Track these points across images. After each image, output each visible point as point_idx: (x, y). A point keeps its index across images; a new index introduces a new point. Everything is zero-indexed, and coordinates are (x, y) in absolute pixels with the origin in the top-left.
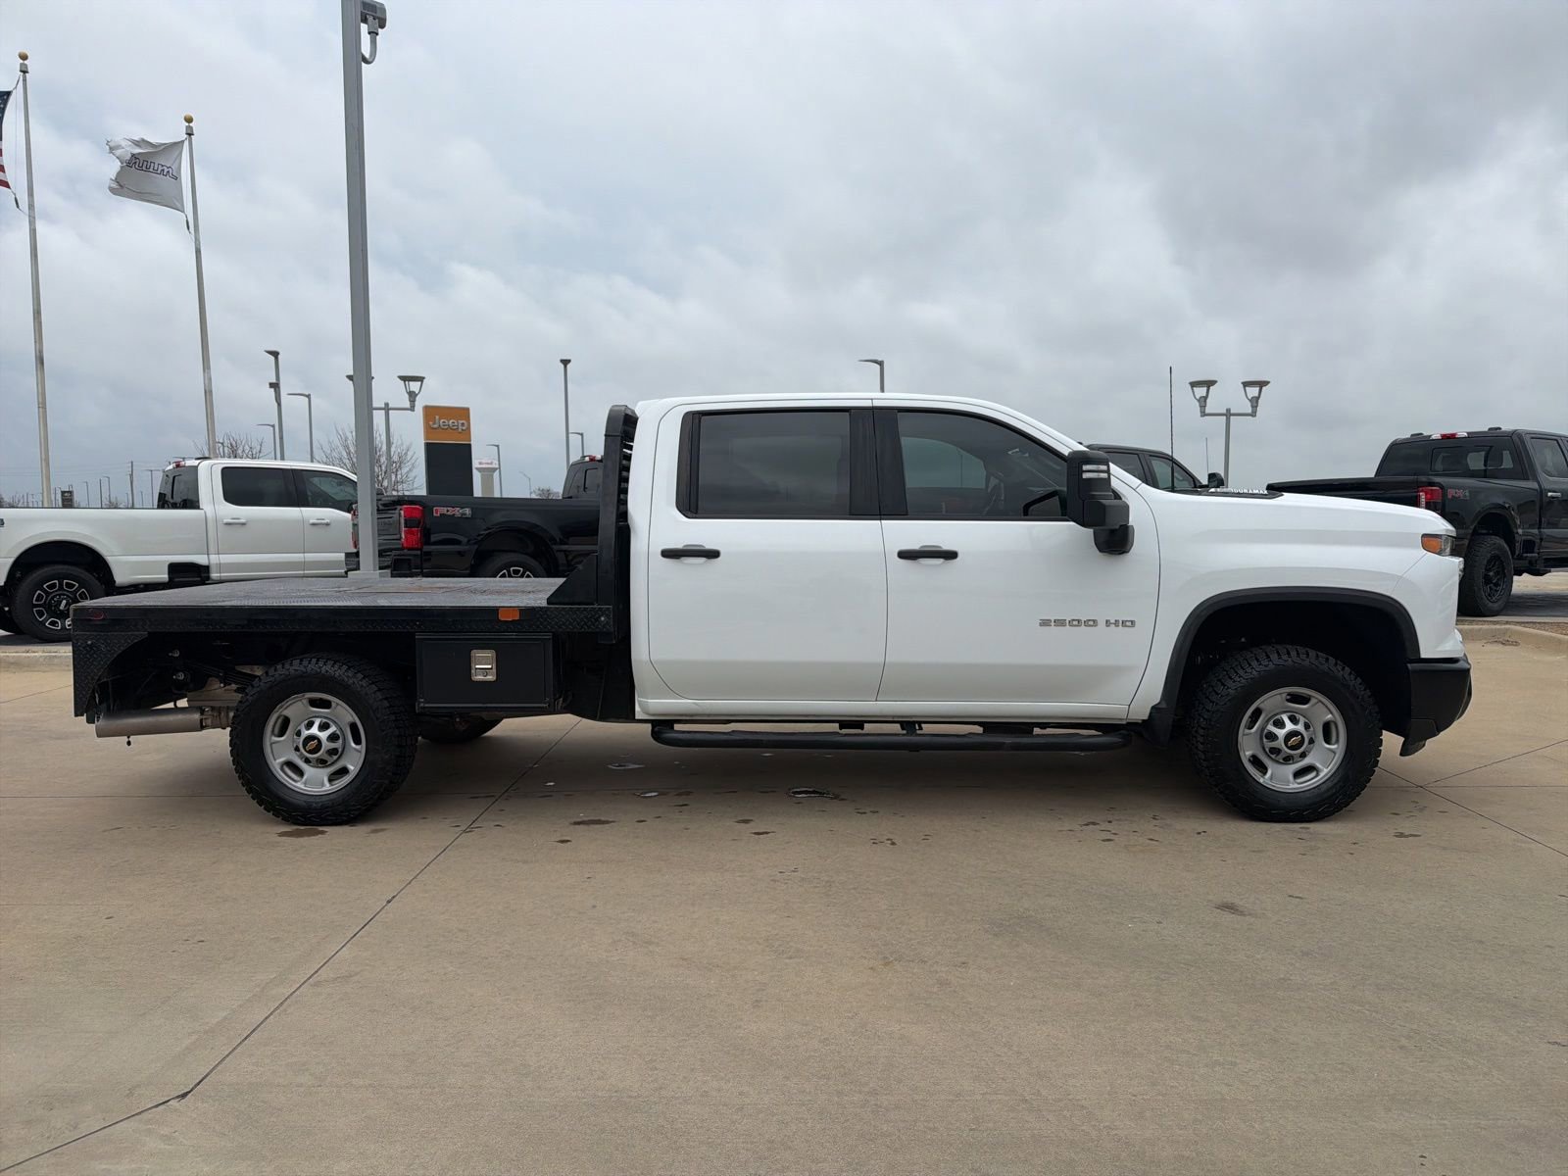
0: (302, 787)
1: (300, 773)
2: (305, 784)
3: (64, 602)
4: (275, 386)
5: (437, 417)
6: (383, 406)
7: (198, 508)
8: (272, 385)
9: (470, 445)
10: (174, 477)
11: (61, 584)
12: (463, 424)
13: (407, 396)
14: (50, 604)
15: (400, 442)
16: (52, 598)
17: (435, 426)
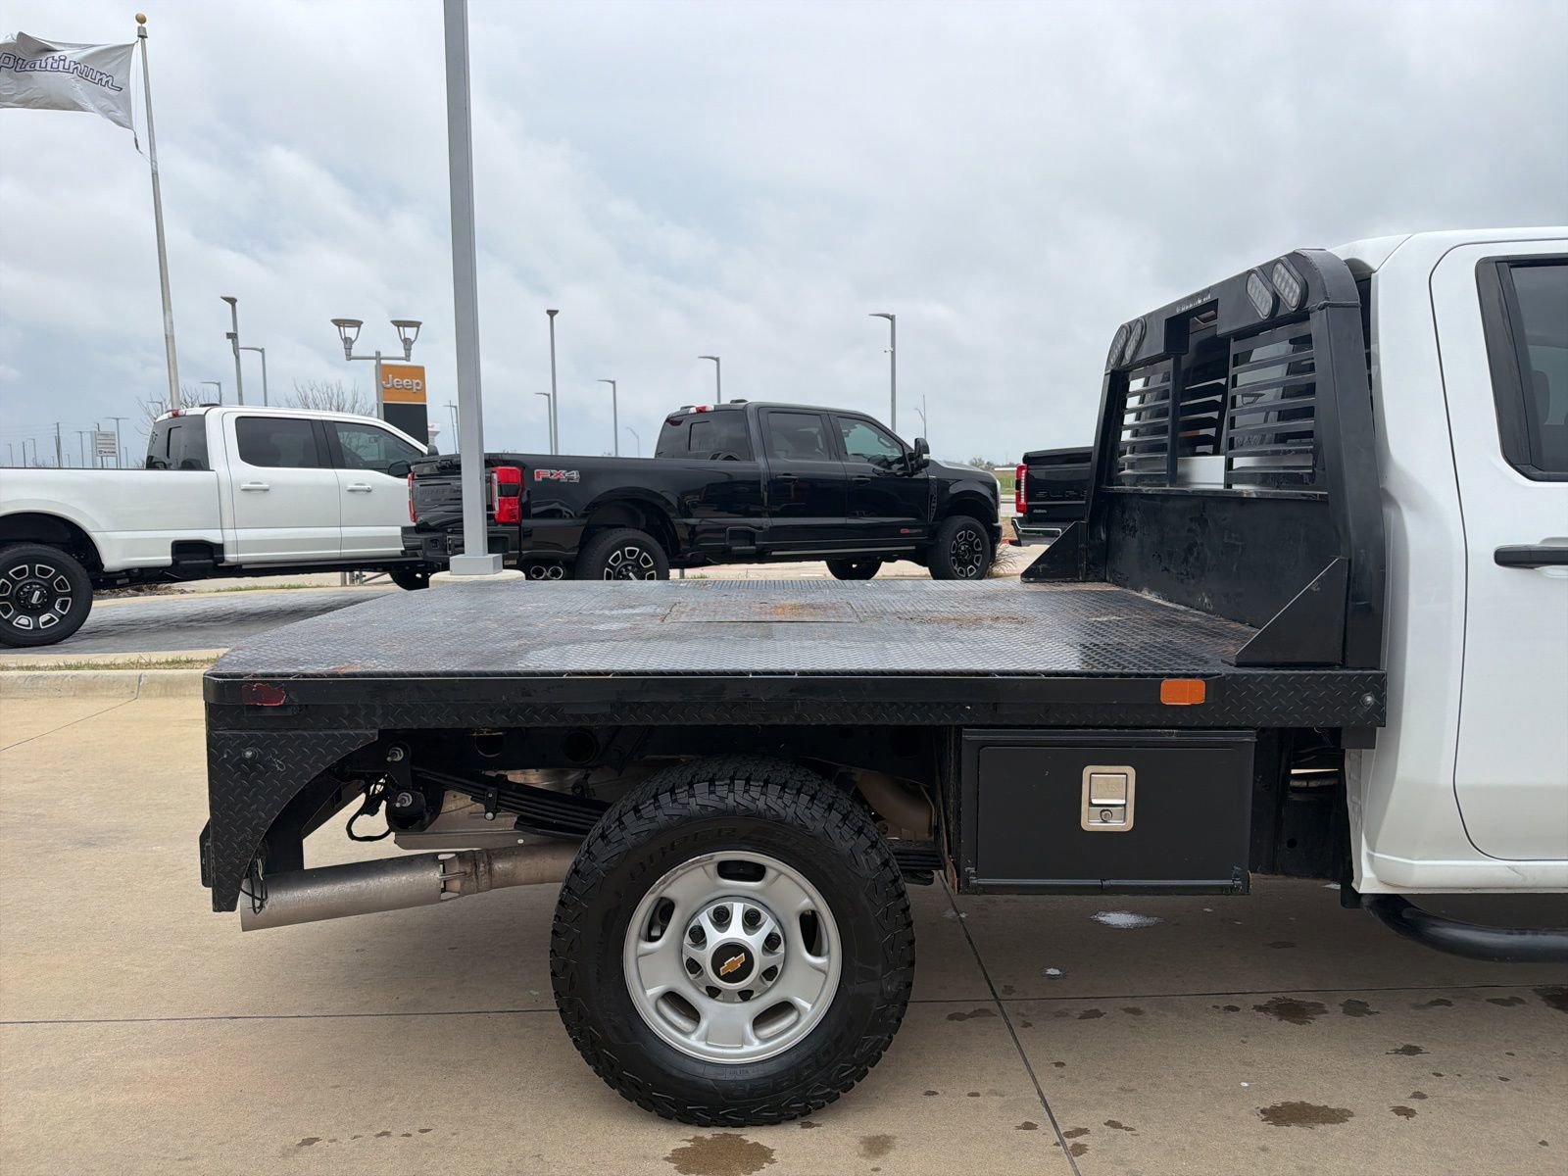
0: (702, 1045)
1: (692, 1014)
2: (706, 1038)
3: (37, 593)
4: (232, 336)
5: (390, 376)
6: (374, 355)
7: (207, 469)
8: (229, 335)
9: (425, 406)
10: (170, 429)
11: (32, 570)
12: (418, 384)
13: (402, 344)
14: (18, 598)
15: (363, 401)
16: (21, 589)
17: (389, 386)
